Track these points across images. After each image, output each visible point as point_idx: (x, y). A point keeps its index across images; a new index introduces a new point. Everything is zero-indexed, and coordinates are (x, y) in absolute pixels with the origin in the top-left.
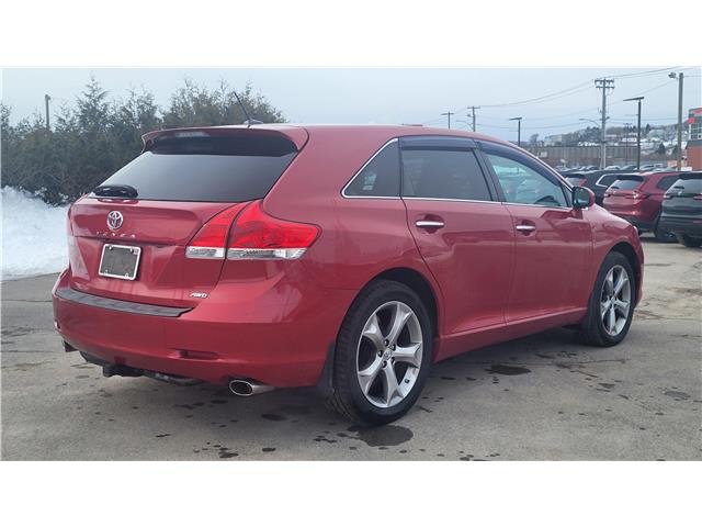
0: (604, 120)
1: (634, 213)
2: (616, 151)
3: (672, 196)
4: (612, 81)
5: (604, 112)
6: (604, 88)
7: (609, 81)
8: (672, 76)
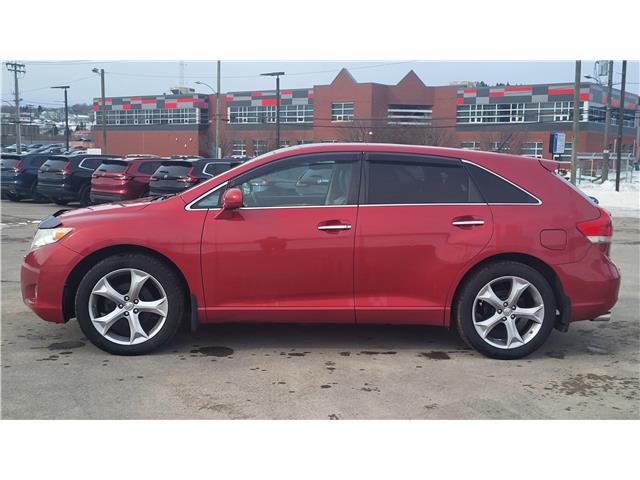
0: (17, 101)
1: (121, 192)
2: (27, 131)
3: (158, 179)
4: (23, 66)
5: (17, 94)
6: (16, 71)
7: (20, 66)
8: (95, 71)
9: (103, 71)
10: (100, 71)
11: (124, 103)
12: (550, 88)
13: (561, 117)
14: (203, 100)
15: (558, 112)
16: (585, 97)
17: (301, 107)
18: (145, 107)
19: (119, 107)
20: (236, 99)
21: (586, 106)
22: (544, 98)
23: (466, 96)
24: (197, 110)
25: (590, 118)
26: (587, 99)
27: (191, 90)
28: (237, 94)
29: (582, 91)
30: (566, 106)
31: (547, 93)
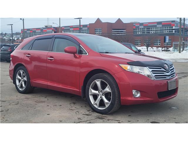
9: (23, 19)
10: (22, 19)
11: (30, 30)
14: (55, 29)
15: (165, 30)
16: (174, 25)
17: (85, 30)
18: (37, 31)
19: (29, 32)
20: (65, 28)
21: (174, 28)
22: (161, 26)
23: (136, 26)
24: (53, 32)
27: (51, 26)
28: (65, 27)
29: (172, 23)
30: (167, 28)
31: (161, 24)
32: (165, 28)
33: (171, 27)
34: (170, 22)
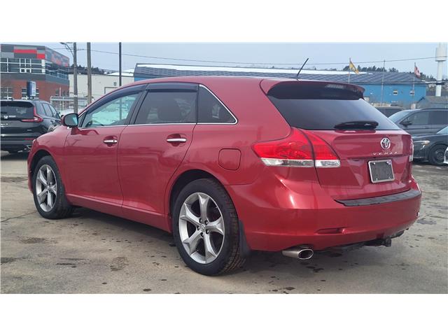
12: (15, 48)
13: (25, 69)
15: (23, 66)
16: (43, 57)
21: (43, 63)
22: (11, 55)
25: (47, 72)
26: (44, 58)
29: (39, 52)
30: (28, 61)
31: (13, 52)
32: (23, 61)
33: (37, 62)
34: (33, 48)
